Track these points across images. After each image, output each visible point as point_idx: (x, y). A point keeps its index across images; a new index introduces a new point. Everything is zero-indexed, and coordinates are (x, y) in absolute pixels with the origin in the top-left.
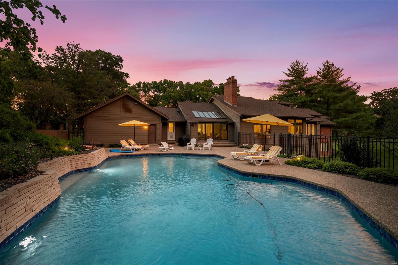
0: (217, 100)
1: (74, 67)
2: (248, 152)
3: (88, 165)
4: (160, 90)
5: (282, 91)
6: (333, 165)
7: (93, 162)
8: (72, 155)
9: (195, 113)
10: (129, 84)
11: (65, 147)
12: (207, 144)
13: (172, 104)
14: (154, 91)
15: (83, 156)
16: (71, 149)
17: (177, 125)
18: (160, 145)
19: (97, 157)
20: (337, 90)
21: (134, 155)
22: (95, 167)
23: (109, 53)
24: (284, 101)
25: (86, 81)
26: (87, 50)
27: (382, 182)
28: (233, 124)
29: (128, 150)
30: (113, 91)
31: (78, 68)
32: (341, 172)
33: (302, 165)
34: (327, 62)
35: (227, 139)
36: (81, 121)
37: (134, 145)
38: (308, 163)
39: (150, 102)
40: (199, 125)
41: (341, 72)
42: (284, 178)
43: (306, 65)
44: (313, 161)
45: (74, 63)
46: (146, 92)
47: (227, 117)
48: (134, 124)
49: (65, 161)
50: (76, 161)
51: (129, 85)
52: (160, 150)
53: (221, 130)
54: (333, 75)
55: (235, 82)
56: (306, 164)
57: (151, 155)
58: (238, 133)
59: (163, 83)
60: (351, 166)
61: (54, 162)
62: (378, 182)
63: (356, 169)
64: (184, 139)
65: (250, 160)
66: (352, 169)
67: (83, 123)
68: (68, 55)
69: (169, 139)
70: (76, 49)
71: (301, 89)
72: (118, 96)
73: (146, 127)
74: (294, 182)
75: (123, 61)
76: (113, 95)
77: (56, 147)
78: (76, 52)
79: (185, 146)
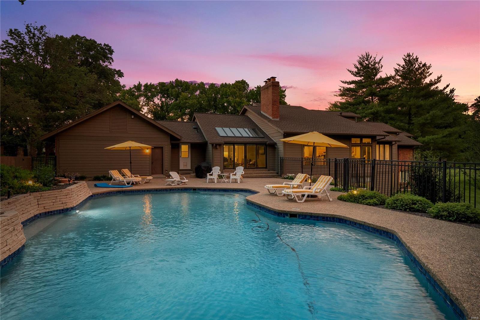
0: (251, 111)
1: (38, 61)
2: (289, 184)
3: (62, 205)
4: (170, 95)
5: (346, 98)
6: (397, 200)
7: (70, 201)
8: (39, 192)
9: (219, 130)
10: (124, 86)
11: (28, 181)
12: (235, 175)
13: (188, 117)
14: (161, 97)
15: (56, 192)
16: (38, 184)
17: (194, 147)
18: (169, 176)
19: (75, 194)
20: (423, 96)
21: (130, 191)
22: (73, 209)
23: (92, 41)
24: (348, 112)
25: (58, 82)
26: (57, 36)
27: (455, 221)
28: (274, 145)
29: (121, 184)
30: (99, 98)
31: (44, 62)
32: (408, 209)
33: (359, 201)
34: (409, 55)
35: (265, 167)
36: (51, 142)
37: (130, 177)
38: (366, 198)
39: (155, 113)
40: (226, 148)
41: (428, 70)
42: (330, 218)
43: (380, 60)
44: (373, 195)
45: (37, 56)
46: (149, 99)
47: (265, 136)
48: (130, 147)
49: (29, 200)
50: (45, 199)
51: (124, 88)
52: (168, 183)
53: (257, 153)
54: (417, 75)
55: (276, 86)
56: (364, 200)
57: (155, 190)
58: (281, 158)
59: (174, 84)
60: (421, 201)
61: (14, 202)
62: (450, 221)
63: (427, 205)
64: (203, 168)
65: (291, 195)
66: (421, 204)
67: (54, 145)
68: (28, 43)
69: (181, 167)
70: (40, 33)
71: (373, 94)
72: (107, 105)
73: (148, 151)
74: (343, 223)
75: (113, 53)
76: (99, 103)
77: (14, 181)
78: (40, 38)
79: (204, 177)
